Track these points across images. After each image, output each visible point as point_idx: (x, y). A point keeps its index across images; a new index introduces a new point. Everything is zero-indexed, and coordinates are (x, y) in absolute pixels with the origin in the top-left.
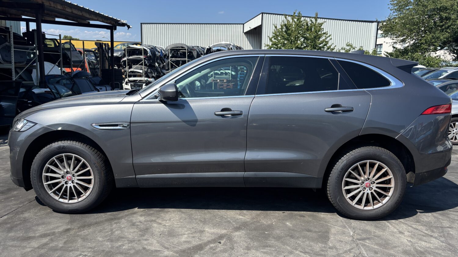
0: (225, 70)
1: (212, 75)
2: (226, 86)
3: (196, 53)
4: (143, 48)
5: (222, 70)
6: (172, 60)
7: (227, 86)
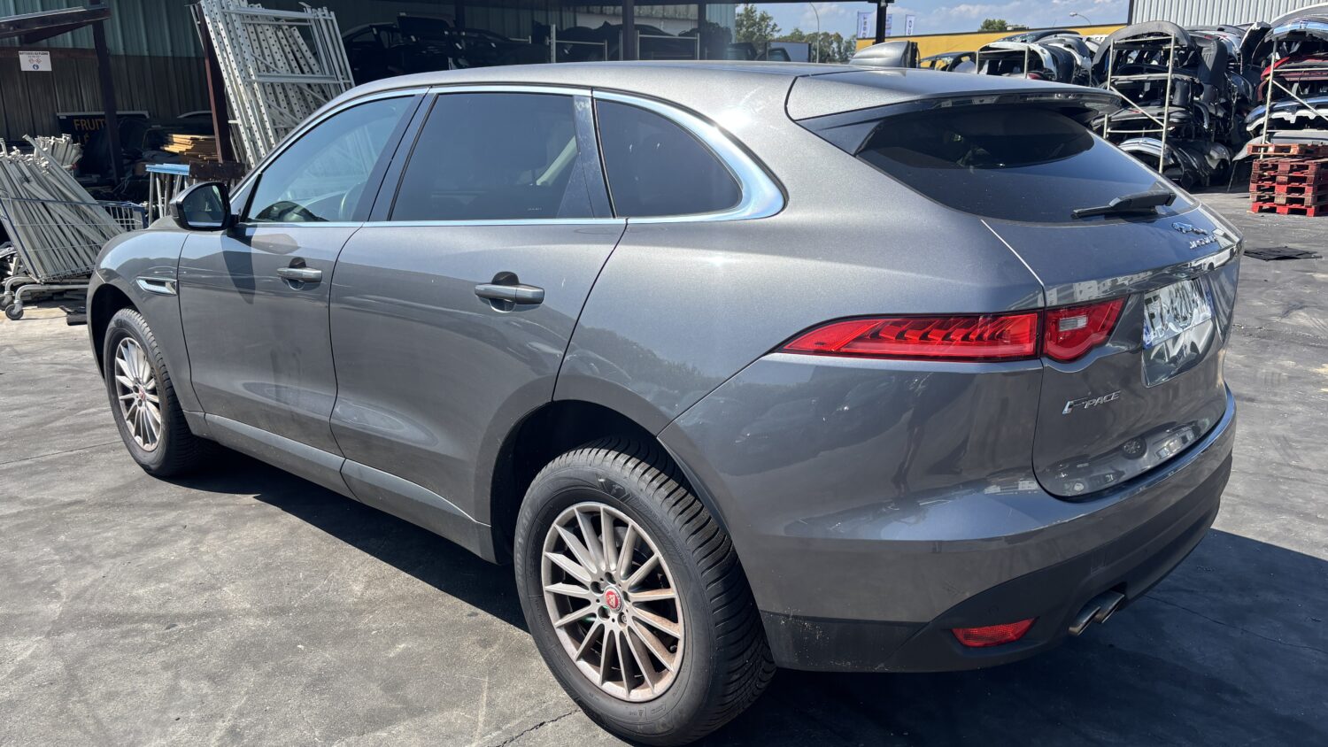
0: (1318, 106)
1: (1261, 126)
2: (1288, 168)
3: (1213, 53)
4: (1029, 49)
5: (1304, 107)
6: (1116, 83)
7: (1291, 171)
